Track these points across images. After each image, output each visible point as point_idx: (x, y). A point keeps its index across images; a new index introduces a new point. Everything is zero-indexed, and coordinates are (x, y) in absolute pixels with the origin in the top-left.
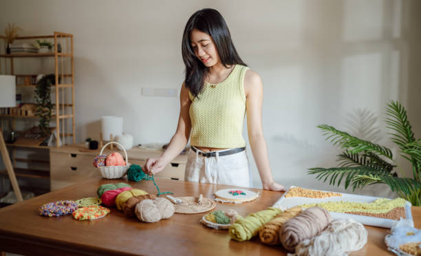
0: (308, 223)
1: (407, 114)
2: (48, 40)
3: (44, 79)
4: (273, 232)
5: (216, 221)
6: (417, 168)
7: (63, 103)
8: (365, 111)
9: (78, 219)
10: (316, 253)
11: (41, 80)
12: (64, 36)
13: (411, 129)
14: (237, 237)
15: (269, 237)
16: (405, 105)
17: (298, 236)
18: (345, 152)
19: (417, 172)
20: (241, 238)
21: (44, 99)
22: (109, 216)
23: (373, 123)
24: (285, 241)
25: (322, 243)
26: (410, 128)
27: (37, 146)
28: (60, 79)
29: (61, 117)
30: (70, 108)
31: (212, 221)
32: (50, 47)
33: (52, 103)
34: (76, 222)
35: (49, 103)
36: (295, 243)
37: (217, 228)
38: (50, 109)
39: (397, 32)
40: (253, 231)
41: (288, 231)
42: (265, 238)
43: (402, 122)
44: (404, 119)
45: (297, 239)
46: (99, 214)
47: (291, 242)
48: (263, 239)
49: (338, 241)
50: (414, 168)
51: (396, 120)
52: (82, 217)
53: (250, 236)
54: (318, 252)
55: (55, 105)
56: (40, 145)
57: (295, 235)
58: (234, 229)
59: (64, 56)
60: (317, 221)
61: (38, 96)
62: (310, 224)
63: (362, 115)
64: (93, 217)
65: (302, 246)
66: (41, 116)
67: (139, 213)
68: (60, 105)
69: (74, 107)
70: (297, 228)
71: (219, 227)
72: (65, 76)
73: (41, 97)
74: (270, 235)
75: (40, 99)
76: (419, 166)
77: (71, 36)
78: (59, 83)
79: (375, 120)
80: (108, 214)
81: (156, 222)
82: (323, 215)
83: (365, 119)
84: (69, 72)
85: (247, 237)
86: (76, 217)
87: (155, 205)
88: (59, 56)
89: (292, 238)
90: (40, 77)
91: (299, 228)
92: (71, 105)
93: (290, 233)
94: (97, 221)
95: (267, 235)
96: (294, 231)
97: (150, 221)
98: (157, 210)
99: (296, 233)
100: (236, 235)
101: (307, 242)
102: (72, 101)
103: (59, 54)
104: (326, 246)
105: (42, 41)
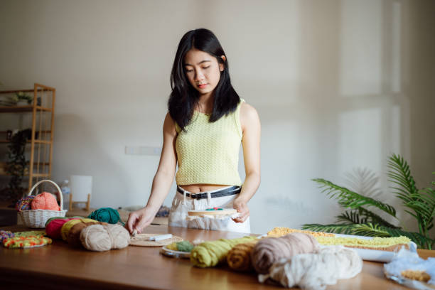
0: (288, 245)
1: (410, 168)
2: (28, 94)
3: (20, 134)
4: (243, 253)
5: (178, 249)
6: (423, 226)
7: (39, 162)
8: (365, 170)
9: (8, 247)
10: (294, 272)
11: (16, 134)
12: (46, 90)
13: (416, 185)
14: (200, 263)
15: (238, 260)
16: (408, 160)
17: (274, 255)
18: (345, 214)
19: (424, 230)
20: (203, 263)
21: (18, 155)
22: (50, 246)
23: (374, 184)
24: (257, 262)
25: (302, 261)
26: (414, 183)
27: (6, 208)
28: (37, 134)
29: (35, 175)
30: (47, 167)
31: (174, 249)
32: (30, 102)
33: (26, 160)
34: (6, 250)
35: (24, 160)
36: (269, 264)
37: (177, 257)
38: (24, 167)
39: (396, 87)
40: (220, 254)
41: (261, 249)
42: (234, 262)
43: (405, 175)
44: (407, 174)
45: (271, 258)
46: (36, 242)
47: (264, 264)
48: (231, 264)
49: (323, 261)
50: (421, 227)
51: (399, 173)
52: (13, 243)
53: (215, 261)
54: (296, 270)
55: (29, 162)
56: (9, 207)
57: (269, 253)
58: (197, 252)
59: (44, 111)
60: (300, 244)
61: (11, 152)
62: (291, 245)
63: (362, 174)
64: (27, 245)
65: (278, 265)
66: (14, 174)
67: (84, 238)
68: (35, 164)
69: (51, 166)
70: (272, 246)
71: (180, 255)
72: (43, 132)
73: (14, 153)
74: (239, 257)
75: (12, 155)
76: (425, 223)
77: (53, 90)
78: (36, 138)
79: (376, 181)
80: (48, 244)
81: (105, 251)
82: (308, 239)
83: (366, 179)
84: (48, 128)
85: (212, 262)
86: (6, 245)
87: (104, 230)
88: (38, 110)
89: (266, 257)
90: (16, 132)
91: (276, 246)
92: (48, 164)
93: (263, 252)
94: (33, 250)
95: (236, 257)
96: (268, 249)
97: (97, 249)
98: (108, 236)
99: (270, 251)
100: (198, 260)
101: (283, 261)
102: (49, 160)
103: (39, 107)
104: (307, 263)
105: (21, 94)
